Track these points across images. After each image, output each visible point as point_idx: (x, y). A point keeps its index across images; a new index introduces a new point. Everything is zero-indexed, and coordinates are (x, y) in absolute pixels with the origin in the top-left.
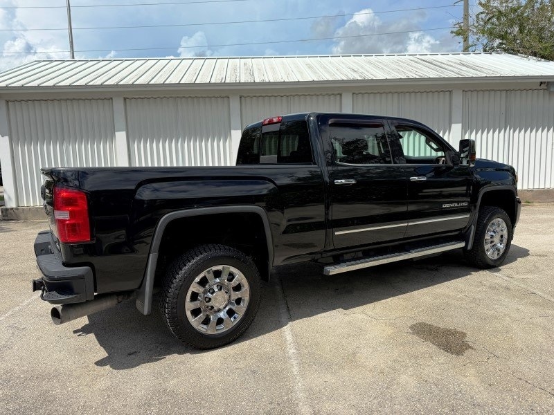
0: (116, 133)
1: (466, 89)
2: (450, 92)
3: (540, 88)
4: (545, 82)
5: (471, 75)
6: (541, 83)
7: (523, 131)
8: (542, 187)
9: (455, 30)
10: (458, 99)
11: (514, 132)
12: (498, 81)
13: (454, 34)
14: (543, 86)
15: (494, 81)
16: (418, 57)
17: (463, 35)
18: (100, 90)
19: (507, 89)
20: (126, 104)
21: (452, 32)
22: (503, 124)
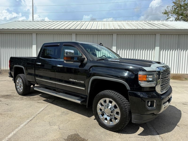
0: (33, 45)
1: (162, 34)
2: (155, 35)
5: (163, 28)
7: (185, 51)
11: (181, 51)
12: (174, 31)
13: (163, 14)
16: (147, 22)
17: (167, 14)
18: (27, 30)
19: (179, 34)
20: (37, 36)
21: (163, 13)
22: (177, 48)
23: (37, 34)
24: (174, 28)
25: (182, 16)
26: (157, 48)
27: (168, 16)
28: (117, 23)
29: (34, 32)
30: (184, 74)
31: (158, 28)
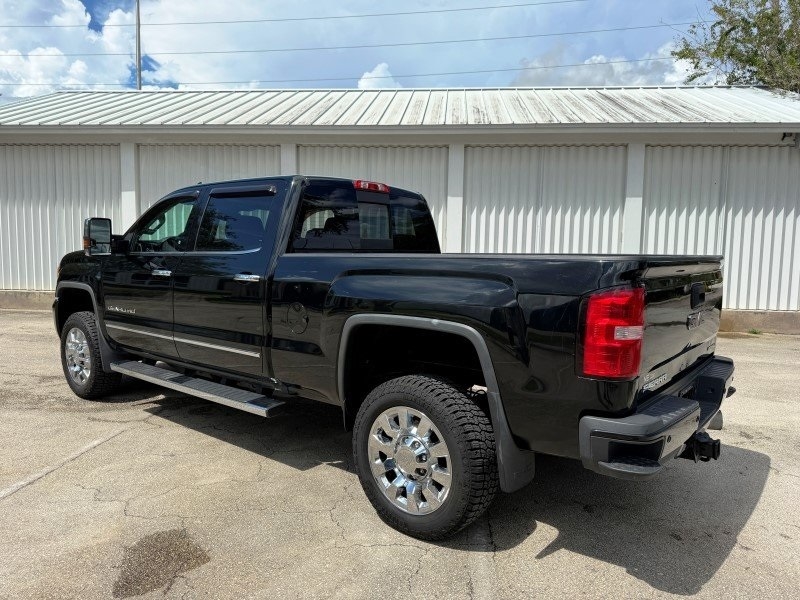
0: (123, 193)
1: (653, 143)
2: (626, 146)
3: (782, 143)
4: (791, 134)
6: (785, 135)
7: (750, 215)
8: (783, 307)
9: (678, 50)
10: (637, 159)
12: (702, 131)
13: (676, 56)
14: (788, 141)
15: (696, 131)
16: (604, 92)
17: (693, 58)
18: (99, 132)
19: (724, 143)
20: (138, 152)
21: (673, 53)
22: (715, 201)
23: (138, 145)
24: (703, 120)
25: (754, 69)
26: (634, 204)
27: (696, 67)
28: (475, 100)
29: (127, 138)
30: (746, 314)
31: (637, 117)
